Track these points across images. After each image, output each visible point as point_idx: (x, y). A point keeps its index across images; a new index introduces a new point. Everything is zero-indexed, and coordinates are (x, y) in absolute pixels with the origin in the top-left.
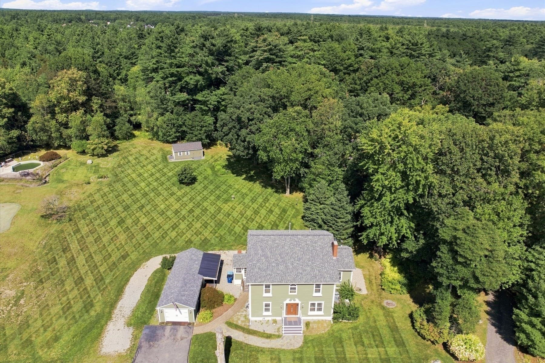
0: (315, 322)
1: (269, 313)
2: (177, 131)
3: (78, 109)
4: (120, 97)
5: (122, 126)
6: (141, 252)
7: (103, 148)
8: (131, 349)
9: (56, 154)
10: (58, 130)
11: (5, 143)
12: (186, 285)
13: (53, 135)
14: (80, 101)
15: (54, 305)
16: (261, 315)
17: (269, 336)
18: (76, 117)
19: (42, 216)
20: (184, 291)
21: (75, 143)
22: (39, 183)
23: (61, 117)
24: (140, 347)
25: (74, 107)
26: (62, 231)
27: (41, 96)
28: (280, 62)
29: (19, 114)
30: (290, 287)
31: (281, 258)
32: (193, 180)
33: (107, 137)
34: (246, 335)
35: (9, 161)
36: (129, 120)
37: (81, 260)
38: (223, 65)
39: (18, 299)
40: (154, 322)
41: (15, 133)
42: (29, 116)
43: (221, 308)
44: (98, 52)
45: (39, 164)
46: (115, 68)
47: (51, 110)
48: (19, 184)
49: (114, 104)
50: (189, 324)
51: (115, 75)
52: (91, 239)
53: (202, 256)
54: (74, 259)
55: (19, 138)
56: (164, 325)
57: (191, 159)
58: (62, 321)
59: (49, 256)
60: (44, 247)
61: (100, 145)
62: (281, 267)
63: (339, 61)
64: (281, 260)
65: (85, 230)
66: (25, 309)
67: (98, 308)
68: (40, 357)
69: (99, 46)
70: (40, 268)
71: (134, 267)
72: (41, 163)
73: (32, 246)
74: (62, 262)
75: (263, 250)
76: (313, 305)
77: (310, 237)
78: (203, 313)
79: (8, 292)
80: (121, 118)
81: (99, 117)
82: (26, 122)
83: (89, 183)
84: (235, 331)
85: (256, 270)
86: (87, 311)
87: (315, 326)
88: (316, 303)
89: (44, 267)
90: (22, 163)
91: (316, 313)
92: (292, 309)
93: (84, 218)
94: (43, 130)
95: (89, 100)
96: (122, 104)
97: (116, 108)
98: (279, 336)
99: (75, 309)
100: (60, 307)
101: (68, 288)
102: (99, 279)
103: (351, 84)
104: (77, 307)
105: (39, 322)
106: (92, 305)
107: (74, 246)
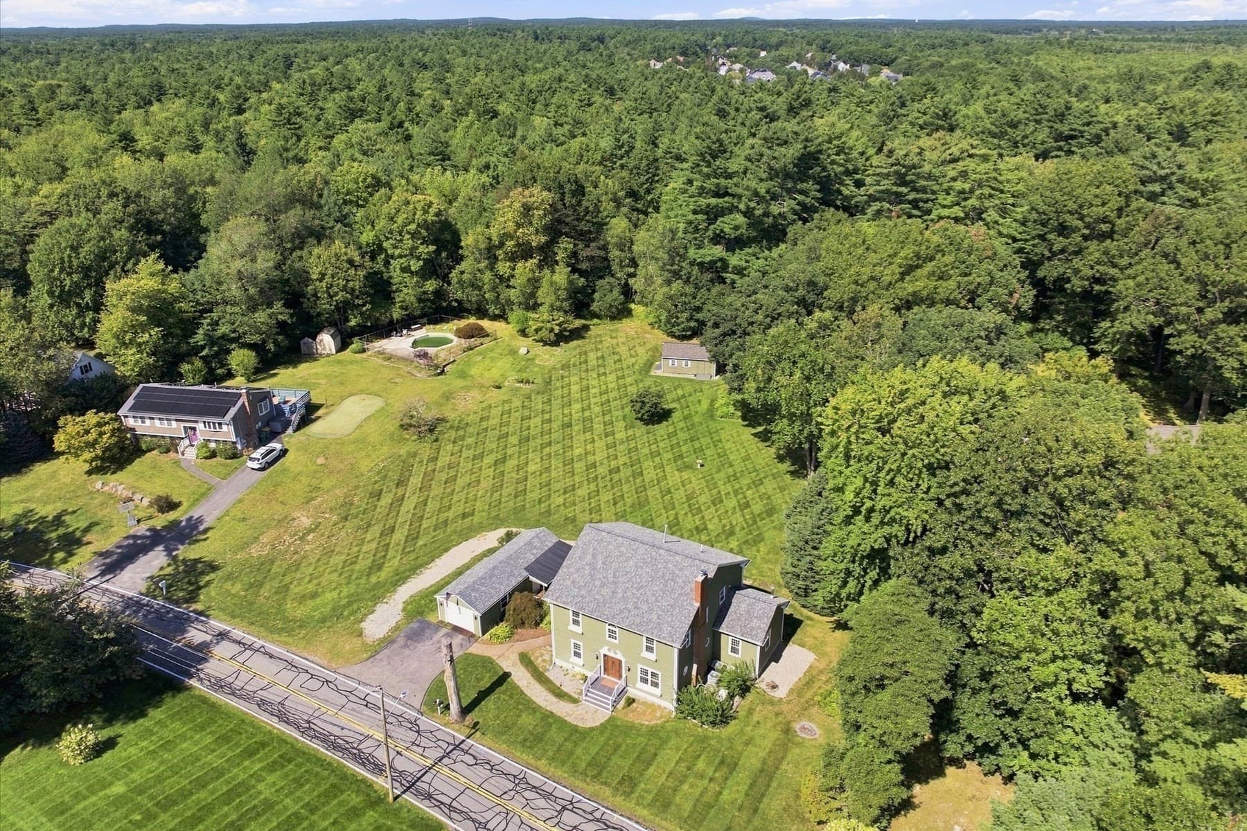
0: (644, 703)
1: (580, 661)
2: (691, 318)
3: (532, 257)
4: (615, 240)
5: (605, 295)
6: (493, 514)
7: (552, 330)
8: (382, 641)
9: (482, 329)
10: (494, 289)
11: (413, 299)
12: (491, 577)
13: (487, 296)
14: (534, 244)
15: (340, 553)
16: (567, 661)
17: (560, 694)
18: (525, 269)
19: (402, 426)
20: (482, 584)
21: (516, 314)
22: (433, 372)
23: (503, 267)
24: (392, 642)
25: (524, 252)
26: (415, 455)
27: (479, 229)
28: (915, 204)
29: (444, 254)
30: (608, 627)
31: (614, 576)
32: (664, 415)
33: (566, 312)
34: (533, 681)
35: (416, 329)
36: (627, 284)
37: (409, 505)
38: (795, 199)
39: (310, 531)
40: (432, 618)
41: (431, 285)
42: (459, 259)
43: (532, 631)
44: (622, 146)
45: (451, 341)
46: (643, 179)
47: (490, 253)
48: (404, 369)
49: (602, 253)
50: (472, 635)
51: (642, 191)
52: (444, 476)
53: (550, 545)
54: (403, 499)
55: (439, 294)
56: (442, 624)
57: (692, 377)
58: (334, 576)
59: (376, 486)
60: (379, 473)
61: (549, 325)
62: (605, 591)
63: (1075, 206)
64: (611, 580)
65: (444, 459)
66: (307, 548)
67: (384, 574)
68: (285, 610)
69: (626, 136)
70: (356, 499)
71: (466, 535)
72: (455, 339)
73: (365, 466)
74: (386, 500)
75: (594, 556)
76: (645, 672)
77: (678, 558)
78: (501, 629)
79: (304, 519)
80: (608, 279)
81: (561, 275)
82: (452, 268)
83: (499, 387)
84: (523, 669)
85: (569, 583)
86: (369, 575)
87: (641, 708)
88: (650, 670)
89: (361, 500)
90: (433, 335)
91: (648, 687)
92: (612, 666)
93: (454, 442)
94: (474, 285)
95: (553, 241)
96: (617, 253)
97: (606, 259)
98: (575, 701)
99: (357, 567)
100: (344, 557)
101: (369, 536)
102: (412, 538)
103: (1098, 263)
104: (362, 564)
105: (311, 570)
106: (380, 569)
107: (415, 481)
